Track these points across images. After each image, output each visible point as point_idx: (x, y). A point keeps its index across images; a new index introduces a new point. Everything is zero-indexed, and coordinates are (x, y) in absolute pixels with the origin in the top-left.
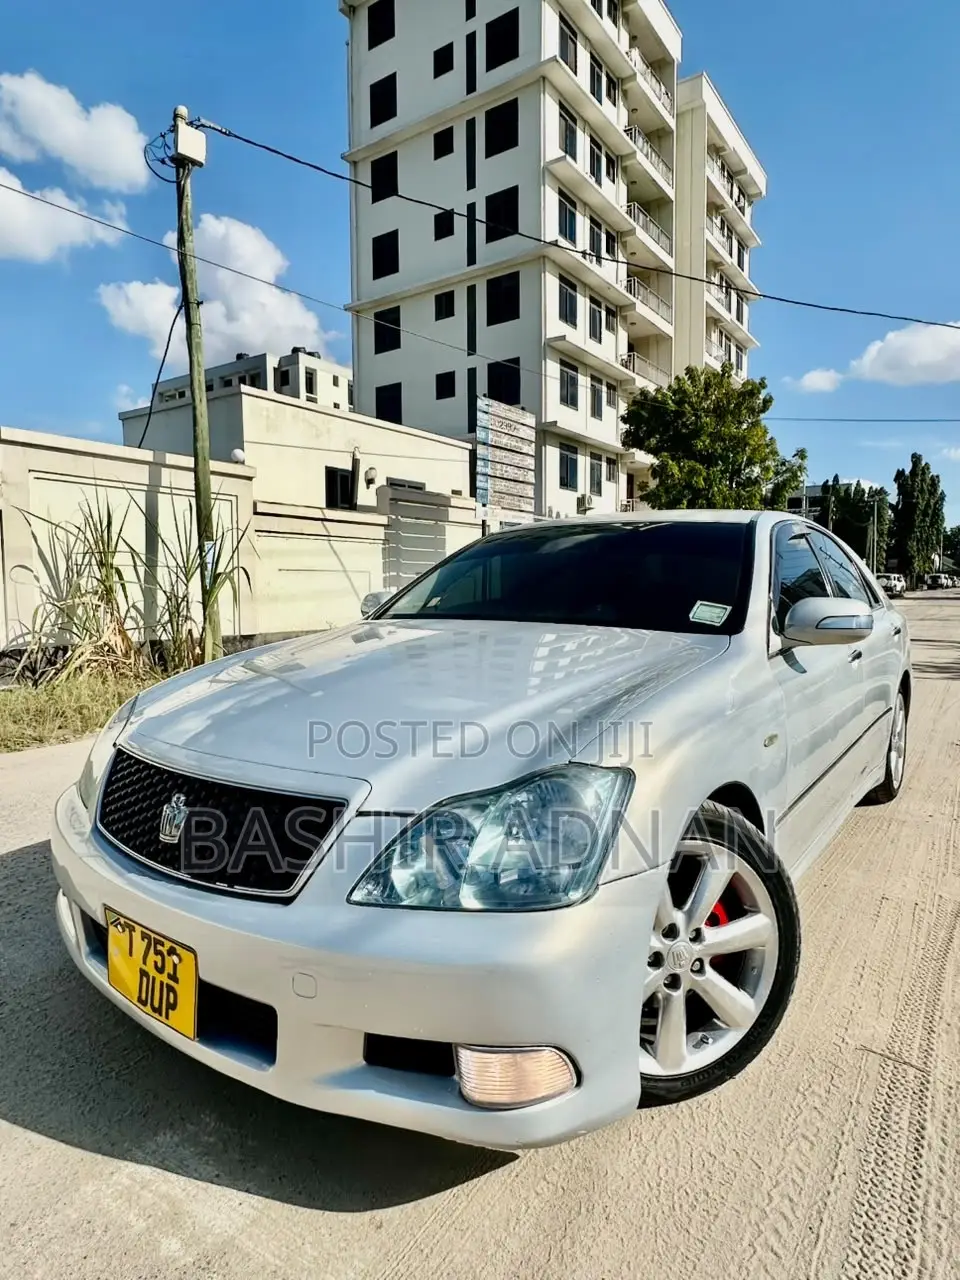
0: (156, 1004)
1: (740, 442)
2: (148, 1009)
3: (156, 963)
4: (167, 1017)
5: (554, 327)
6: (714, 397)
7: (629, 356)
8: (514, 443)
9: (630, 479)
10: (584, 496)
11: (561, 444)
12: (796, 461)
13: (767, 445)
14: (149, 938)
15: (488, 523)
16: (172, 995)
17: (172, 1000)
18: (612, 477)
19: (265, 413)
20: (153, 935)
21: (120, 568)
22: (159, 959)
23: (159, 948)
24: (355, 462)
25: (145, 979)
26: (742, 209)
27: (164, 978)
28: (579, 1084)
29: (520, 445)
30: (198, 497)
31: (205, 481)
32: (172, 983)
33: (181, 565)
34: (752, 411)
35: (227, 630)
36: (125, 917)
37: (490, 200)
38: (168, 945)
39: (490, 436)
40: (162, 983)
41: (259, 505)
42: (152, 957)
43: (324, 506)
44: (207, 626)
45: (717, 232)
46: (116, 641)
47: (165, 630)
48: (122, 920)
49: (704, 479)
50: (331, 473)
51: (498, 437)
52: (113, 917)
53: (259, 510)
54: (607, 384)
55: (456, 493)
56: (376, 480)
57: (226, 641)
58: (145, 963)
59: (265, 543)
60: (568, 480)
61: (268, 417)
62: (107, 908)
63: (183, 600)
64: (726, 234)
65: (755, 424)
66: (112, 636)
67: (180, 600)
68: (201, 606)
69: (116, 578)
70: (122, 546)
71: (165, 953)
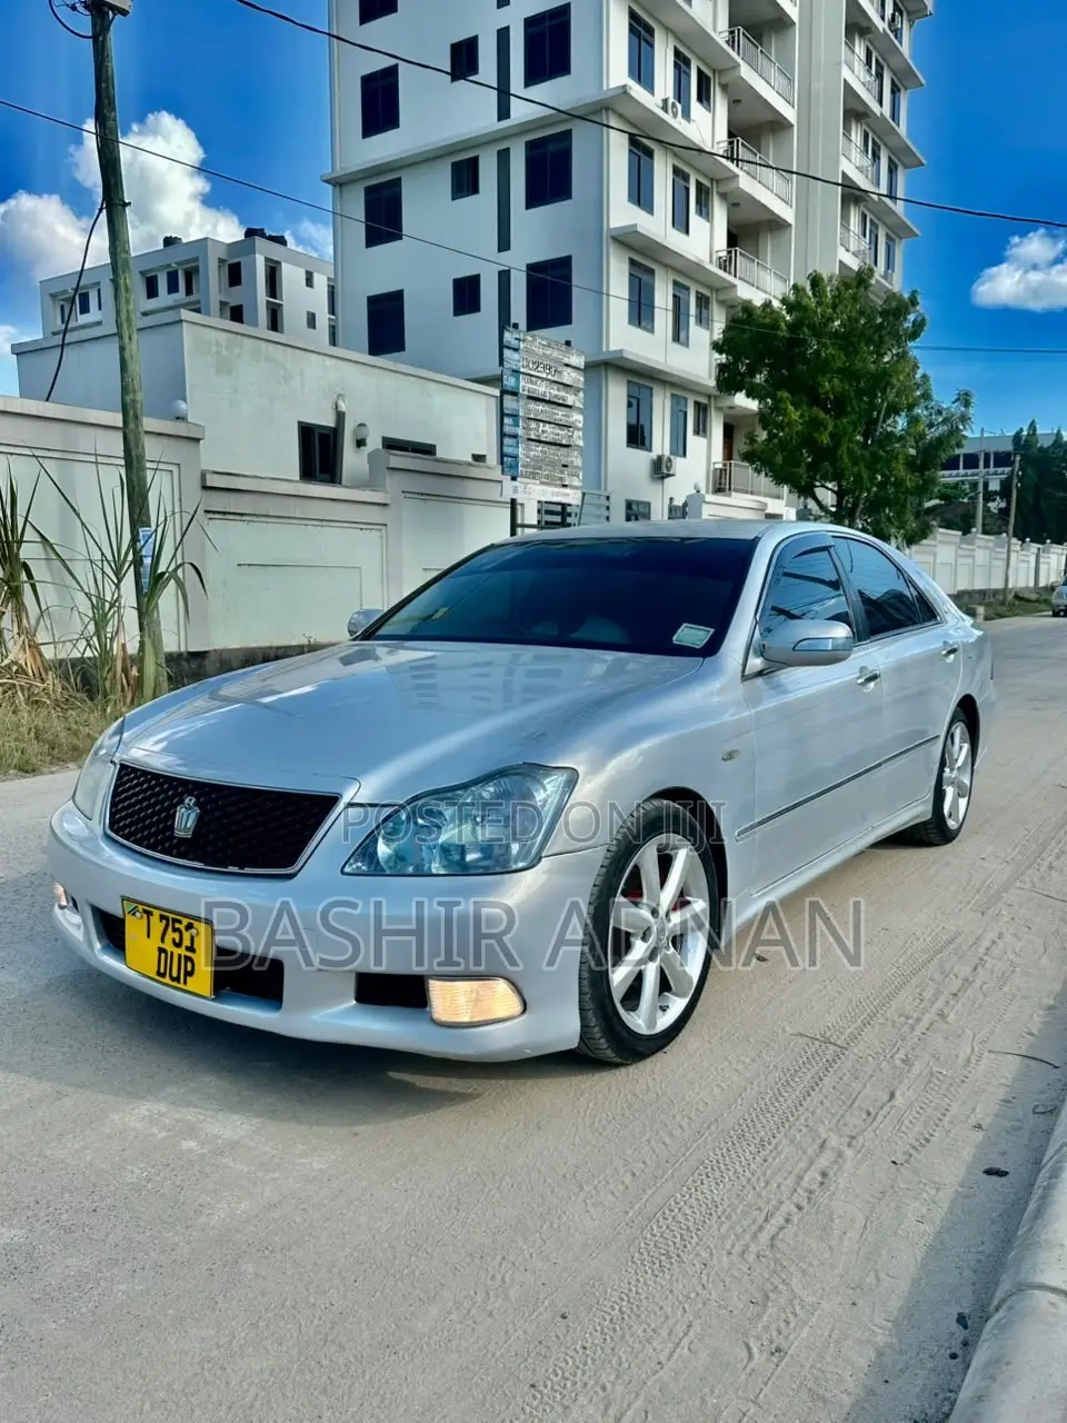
0: (175, 974)
1: (881, 379)
2: (167, 980)
3: (174, 940)
4: (185, 983)
5: (621, 213)
6: (845, 316)
7: (729, 252)
8: (555, 392)
9: (729, 432)
10: (660, 459)
11: (629, 382)
12: (957, 409)
13: (918, 386)
14: (167, 918)
15: (519, 501)
16: (189, 964)
17: (189, 969)
18: (701, 429)
19: (214, 349)
20: (171, 916)
21: (28, 562)
22: (176, 936)
23: (177, 925)
24: (340, 416)
25: (163, 955)
26: (897, 33)
27: (182, 951)
28: (524, 1010)
29: (562, 394)
30: (129, 465)
31: (137, 446)
32: (189, 954)
33: (110, 558)
34: (898, 339)
35: (171, 643)
36: (142, 904)
37: (530, 23)
38: (185, 921)
39: (522, 383)
40: (180, 956)
41: (208, 476)
42: (171, 935)
43: (298, 478)
44: (146, 639)
45: (859, 68)
46: (25, 659)
47: (89, 645)
48: (140, 908)
49: (831, 435)
50: (307, 432)
51: (531, 382)
52: (129, 907)
53: (208, 484)
54: (697, 292)
55: (479, 458)
56: (368, 441)
57: (173, 659)
58: (163, 940)
59: (216, 528)
60: (637, 436)
61: (218, 353)
62: (124, 899)
63: (112, 606)
64: (873, 72)
65: (903, 356)
66: (21, 655)
67: (107, 605)
68: (136, 612)
69: (24, 577)
70: (30, 535)
71: (183, 930)
